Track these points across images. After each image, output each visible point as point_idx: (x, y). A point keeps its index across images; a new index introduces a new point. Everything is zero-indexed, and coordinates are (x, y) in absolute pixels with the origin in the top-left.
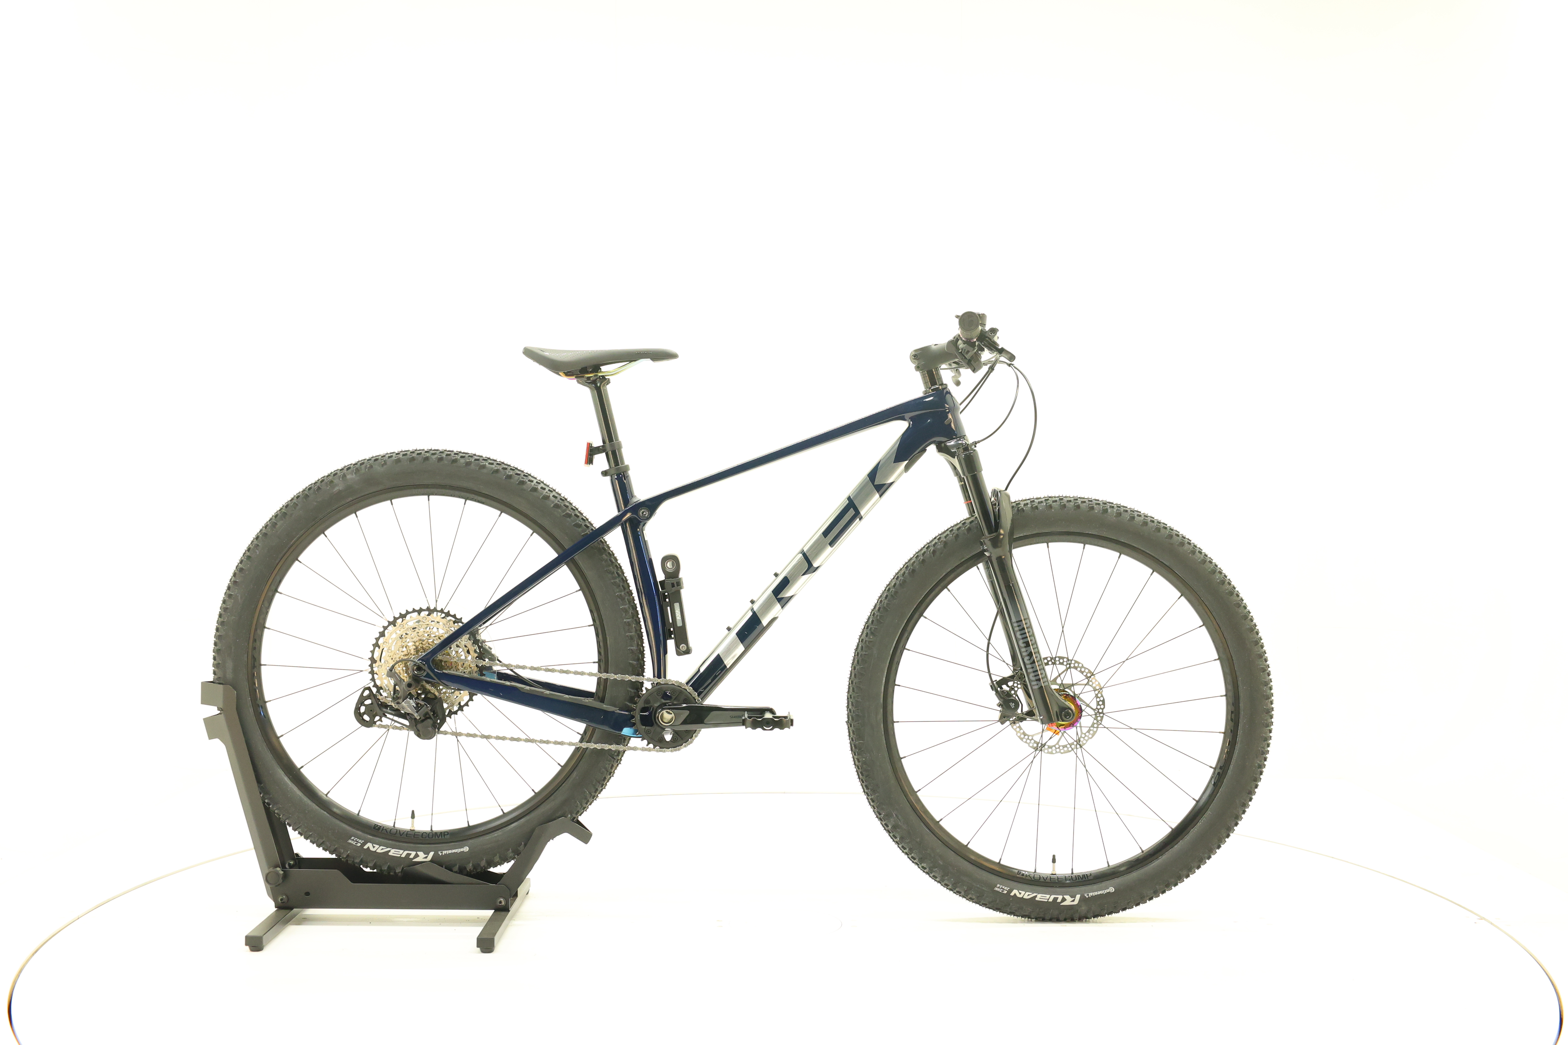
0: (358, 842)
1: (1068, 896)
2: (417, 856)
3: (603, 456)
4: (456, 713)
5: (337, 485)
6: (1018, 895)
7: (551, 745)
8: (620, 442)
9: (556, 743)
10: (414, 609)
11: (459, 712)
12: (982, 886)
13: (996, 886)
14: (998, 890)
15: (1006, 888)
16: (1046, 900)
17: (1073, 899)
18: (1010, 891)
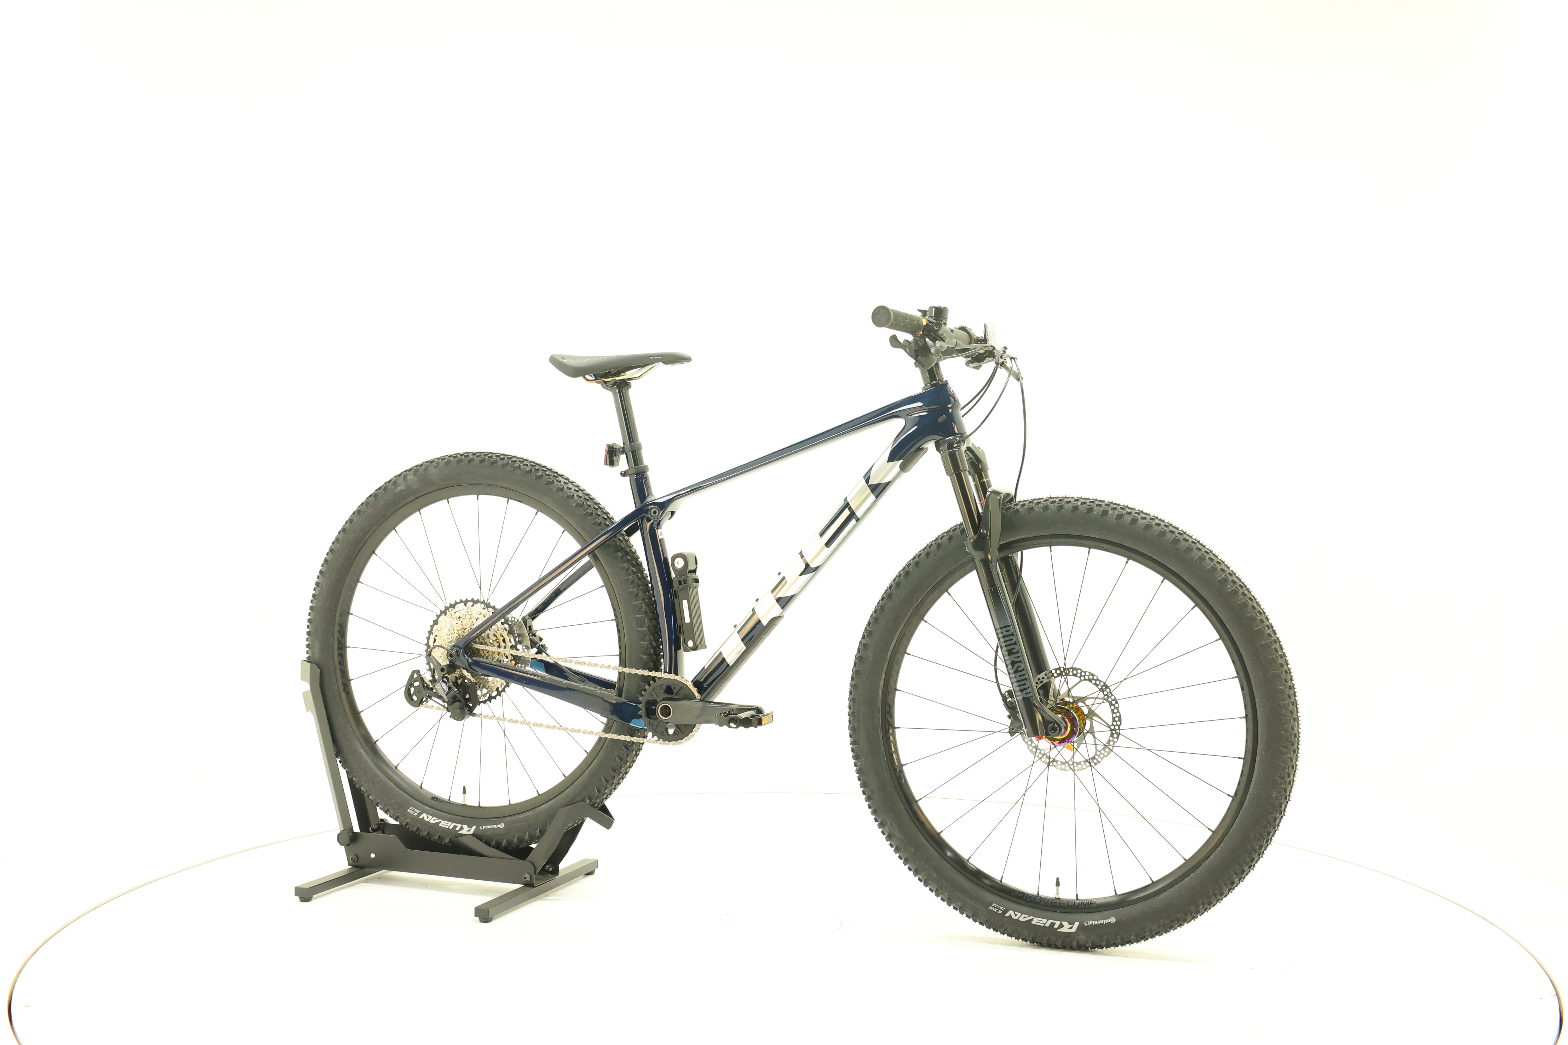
0: (415, 812)
1: (1067, 923)
2: (462, 828)
3: (623, 458)
4: (495, 698)
5: (400, 485)
6: (1014, 917)
7: (581, 734)
8: (640, 443)
9: (585, 732)
10: (461, 600)
11: (498, 697)
12: (976, 903)
13: (991, 905)
14: (993, 909)
15: (1001, 908)
16: (1043, 925)
17: (1071, 926)
18: (1005, 912)
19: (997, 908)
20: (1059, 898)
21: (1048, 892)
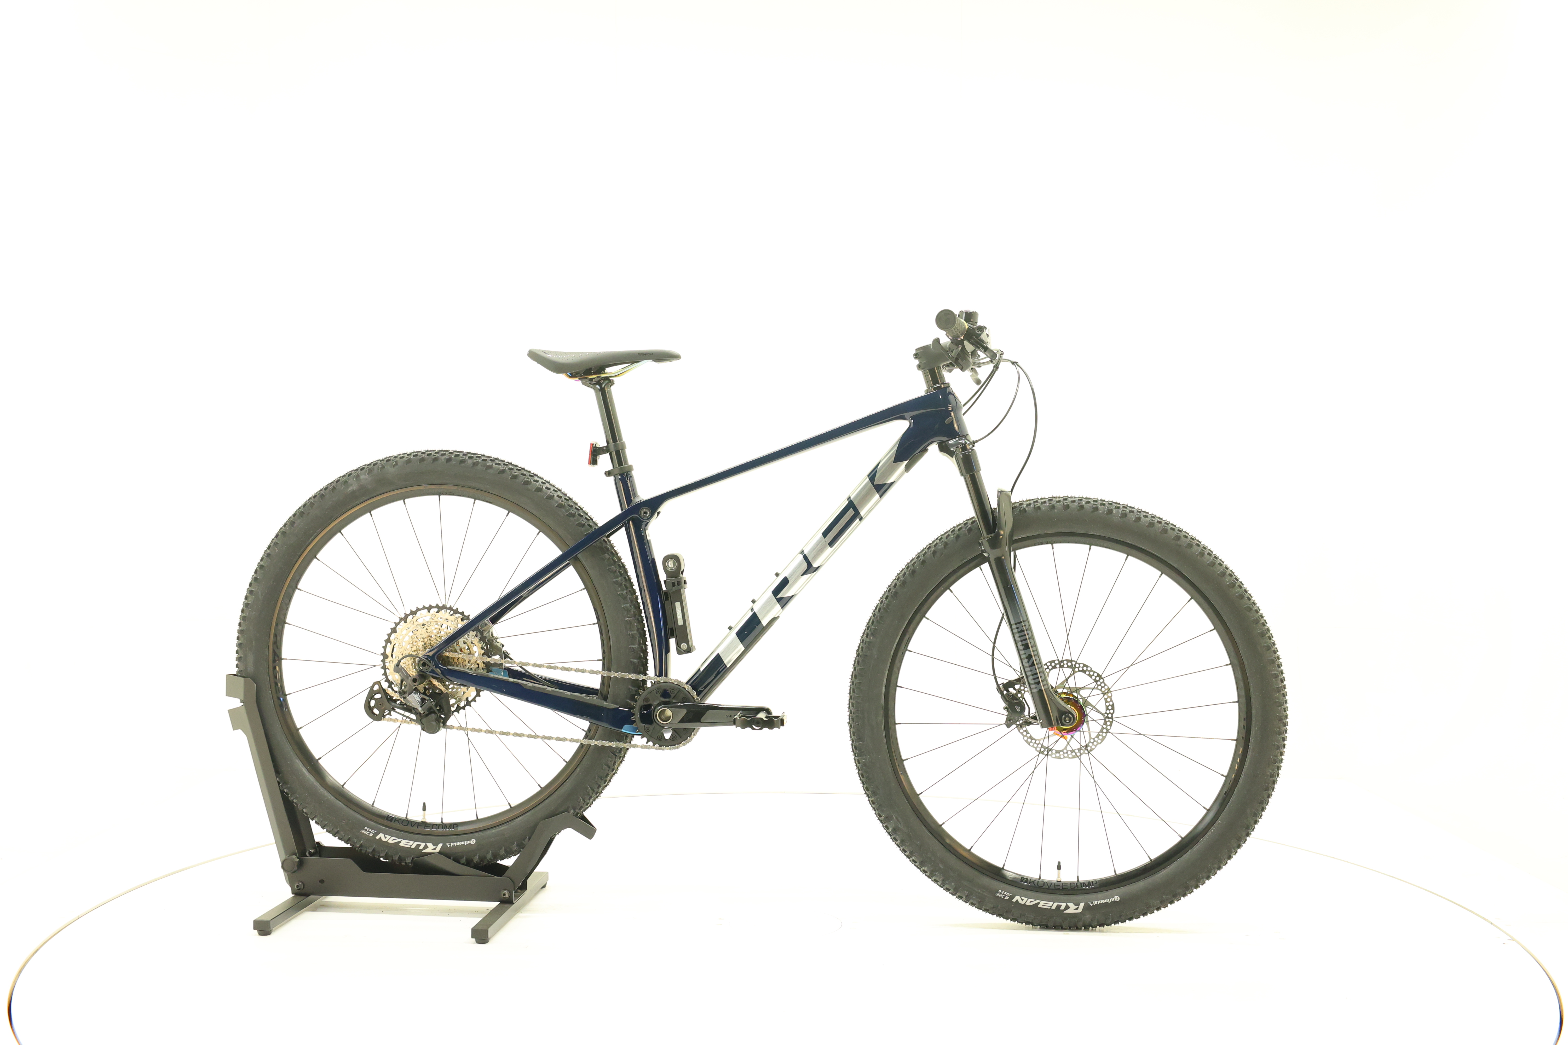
0: (370, 832)
1: (1072, 904)
2: (426, 847)
3: (606, 456)
4: (463, 708)
5: (351, 485)
6: (1020, 901)
8: (624, 441)
10: (424, 606)
12: (983, 891)
13: (997, 892)
14: (1000, 896)
15: (1007, 894)
16: (1049, 908)
17: (1077, 907)
18: (1012, 897)
19: (1004, 894)
20: (1060, 881)
21: (1050, 876)
